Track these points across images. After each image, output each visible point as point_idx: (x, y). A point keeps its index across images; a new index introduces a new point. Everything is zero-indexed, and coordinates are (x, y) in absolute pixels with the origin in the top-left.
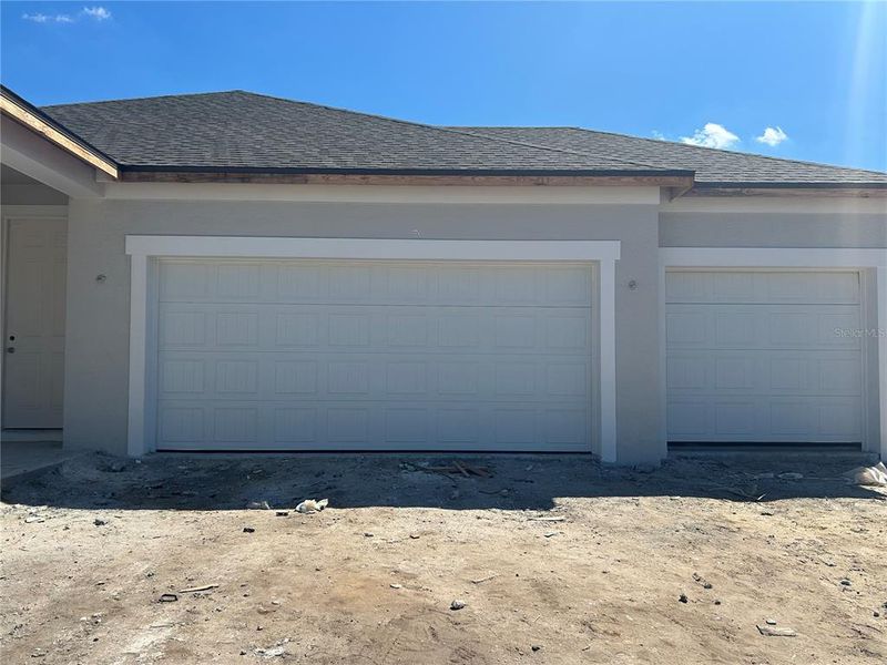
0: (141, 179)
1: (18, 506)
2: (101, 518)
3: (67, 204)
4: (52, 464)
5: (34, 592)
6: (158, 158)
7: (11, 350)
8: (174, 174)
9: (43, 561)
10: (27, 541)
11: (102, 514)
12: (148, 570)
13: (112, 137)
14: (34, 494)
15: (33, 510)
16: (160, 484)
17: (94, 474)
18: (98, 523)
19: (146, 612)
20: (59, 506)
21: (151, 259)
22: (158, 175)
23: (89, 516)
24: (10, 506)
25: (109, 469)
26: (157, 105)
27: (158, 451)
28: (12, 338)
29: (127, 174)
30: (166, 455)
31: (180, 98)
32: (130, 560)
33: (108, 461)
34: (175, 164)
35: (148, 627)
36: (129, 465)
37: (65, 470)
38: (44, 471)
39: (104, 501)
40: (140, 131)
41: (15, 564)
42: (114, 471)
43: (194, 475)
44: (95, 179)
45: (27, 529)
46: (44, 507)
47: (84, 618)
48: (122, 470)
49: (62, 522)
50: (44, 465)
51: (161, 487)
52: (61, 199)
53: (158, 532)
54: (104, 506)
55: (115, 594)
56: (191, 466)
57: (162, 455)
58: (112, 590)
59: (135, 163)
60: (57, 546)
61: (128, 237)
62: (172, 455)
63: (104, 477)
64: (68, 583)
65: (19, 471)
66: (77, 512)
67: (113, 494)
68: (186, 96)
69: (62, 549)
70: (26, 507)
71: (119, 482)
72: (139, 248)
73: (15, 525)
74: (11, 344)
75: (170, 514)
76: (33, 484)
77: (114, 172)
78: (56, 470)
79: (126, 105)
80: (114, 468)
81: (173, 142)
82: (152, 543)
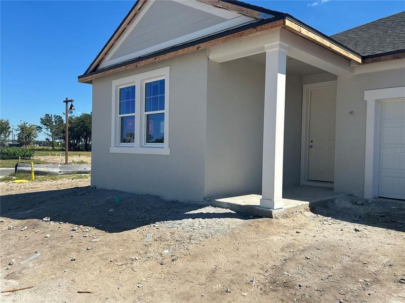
0: (373, 62)
1: (319, 215)
2: (357, 228)
3: (336, 79)
4: (331, 198)
5: (334, 259)
6: (382, 49)
7: (311, 147)
8: (392, 56)
9: (335, 245)
10: (326, 233)
11: (357, 226)
12: (389, 262)
13: (356, 45)
14: (325, 211)
15: (325, 218)
16: (383, 214)
17: (349, 205)
18: (356, 230)
19: (393, 286)
20: (336, 218)
21: (377, 101)
22: (383, 58)
23: (351, 226)
24: (316, 215)
25: (356, 204)
26: (376, 24)
27: (379, 197)
28: (312, 141)
29: (366, 60)
30: (384, 200)
31: (388, 18)
32: (376, 253)
33: (355, 200)
34: (392, 50)
35: (396, 295)
36: (366, 203)
37: (336, 201)
38: (328, 201)
39: (357, 219)
40: (370, 39)
41: (323, 243)
42: (358, 205)
43: (401, 212)
44: (350, 65)
45: (325, 227)
46: (330, 218)
47: (361, 280)
48: (362, 205)
49: (338, 226)
50: (327, 198)
51: (383, 216)
52: (334, 77)
53: (389, 242)
54: (357, 222)
55: (374, 271)
56: (399, 207)
57: (381, 200)
58: (372, 268)
59: (370, 54)
60: (339, 238)
61: (365, 91)
62: (388, 200)
63: (354, 207)
64: (348, 259)
65: (319, 200)
66: (345, 223)
67: (360, 216)
68: (391, 16)
69: (342, 240)
70: (322, 217)
71: (361, 210)
72: (371, 96)
73: (319, 224)
74: (311, 144)
75: (393, 232)
76: (323, 206)
77: (360, 60)
78: (333, 201)
79: (361, 28)
80: (358, 203)
81: (388, 40)
82: (387, 247)
